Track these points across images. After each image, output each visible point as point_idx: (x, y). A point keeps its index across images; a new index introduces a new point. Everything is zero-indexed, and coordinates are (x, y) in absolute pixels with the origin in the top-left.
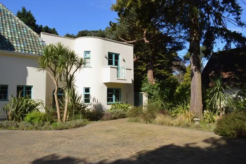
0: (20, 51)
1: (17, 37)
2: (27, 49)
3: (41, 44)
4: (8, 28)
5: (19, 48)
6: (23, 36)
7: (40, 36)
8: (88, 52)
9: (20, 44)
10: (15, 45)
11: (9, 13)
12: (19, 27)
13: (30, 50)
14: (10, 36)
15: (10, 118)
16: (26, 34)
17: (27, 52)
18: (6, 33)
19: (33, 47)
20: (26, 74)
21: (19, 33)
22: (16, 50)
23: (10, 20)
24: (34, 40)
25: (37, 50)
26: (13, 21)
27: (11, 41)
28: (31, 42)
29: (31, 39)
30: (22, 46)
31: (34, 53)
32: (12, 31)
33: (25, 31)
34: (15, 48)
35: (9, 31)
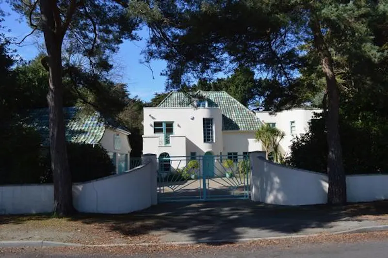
0: (243, 129)
1: (240, 119)
2: (247, 127)
3: (257, 121)
4: (234, 113)
5: (242, 127)
6: (244, 117)
7: (255, 115)
8: (292, 122)
9: (243, 124)
10: (239, 125)
11: (232, 100)
12: (241, 110)
13: (249, 127)
14: (235, 119)
15: (240, 172)
16: (246, 114)
17: (247, 129)
18: (233, 117)
19: (251, 125)
20: (247, 143)
21: (241, 115)
22: (241, 129)
23: (234, 105)
24: (251, 119)
25: (254, 127)
26: (236, 105)
27: (236, 123)
28: (250, 121)
29: (249, 118)
30: (244, 125)
31: (252, 129)
32: (237, 115)
33: (245, 113)
34: (240, 127)
35: (234, 115)
